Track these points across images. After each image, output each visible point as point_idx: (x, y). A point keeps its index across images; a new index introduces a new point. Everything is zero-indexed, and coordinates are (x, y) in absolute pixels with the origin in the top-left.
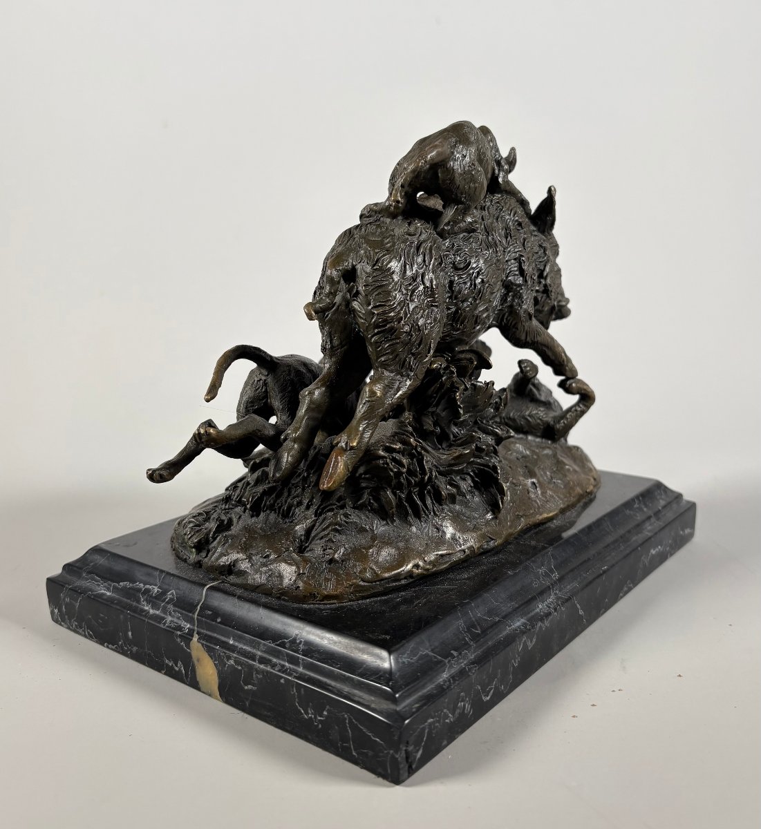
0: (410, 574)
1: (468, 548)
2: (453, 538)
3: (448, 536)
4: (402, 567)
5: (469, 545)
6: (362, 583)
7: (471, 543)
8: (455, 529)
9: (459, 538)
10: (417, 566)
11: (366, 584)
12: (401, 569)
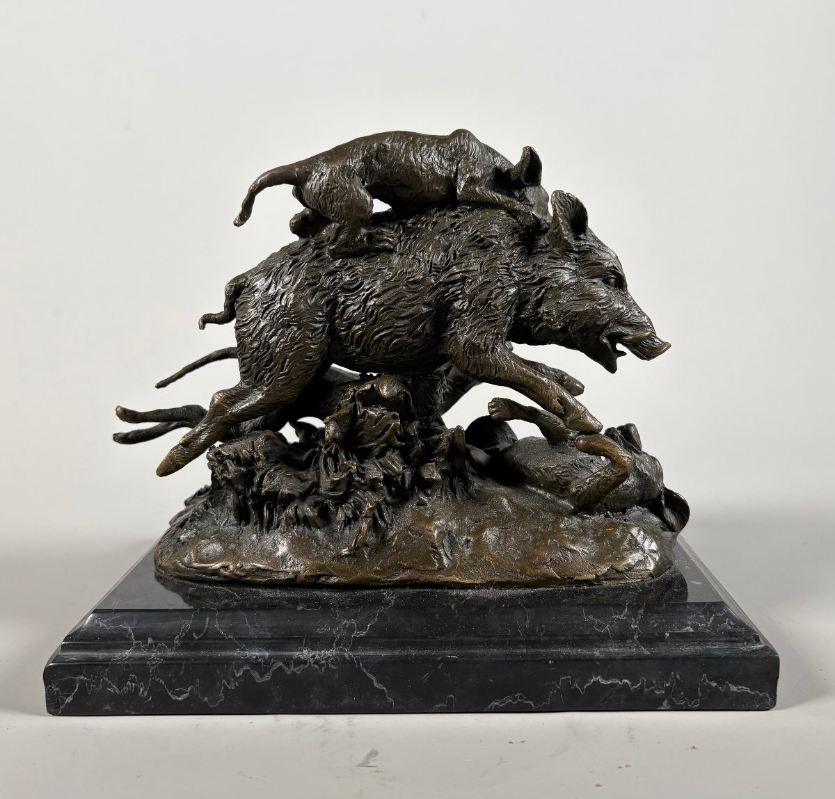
0: (215, 572)
1: (294, 572)
2: (283, 557)
3: (280, 553)
4: (212, 563)
5: (296, 569)
6: (180, 564)
7: (300, 568)
8: (290, 550)
9: (290, 559)
10: (225, 567)
11: (183, 567)
12: (210, 565)
